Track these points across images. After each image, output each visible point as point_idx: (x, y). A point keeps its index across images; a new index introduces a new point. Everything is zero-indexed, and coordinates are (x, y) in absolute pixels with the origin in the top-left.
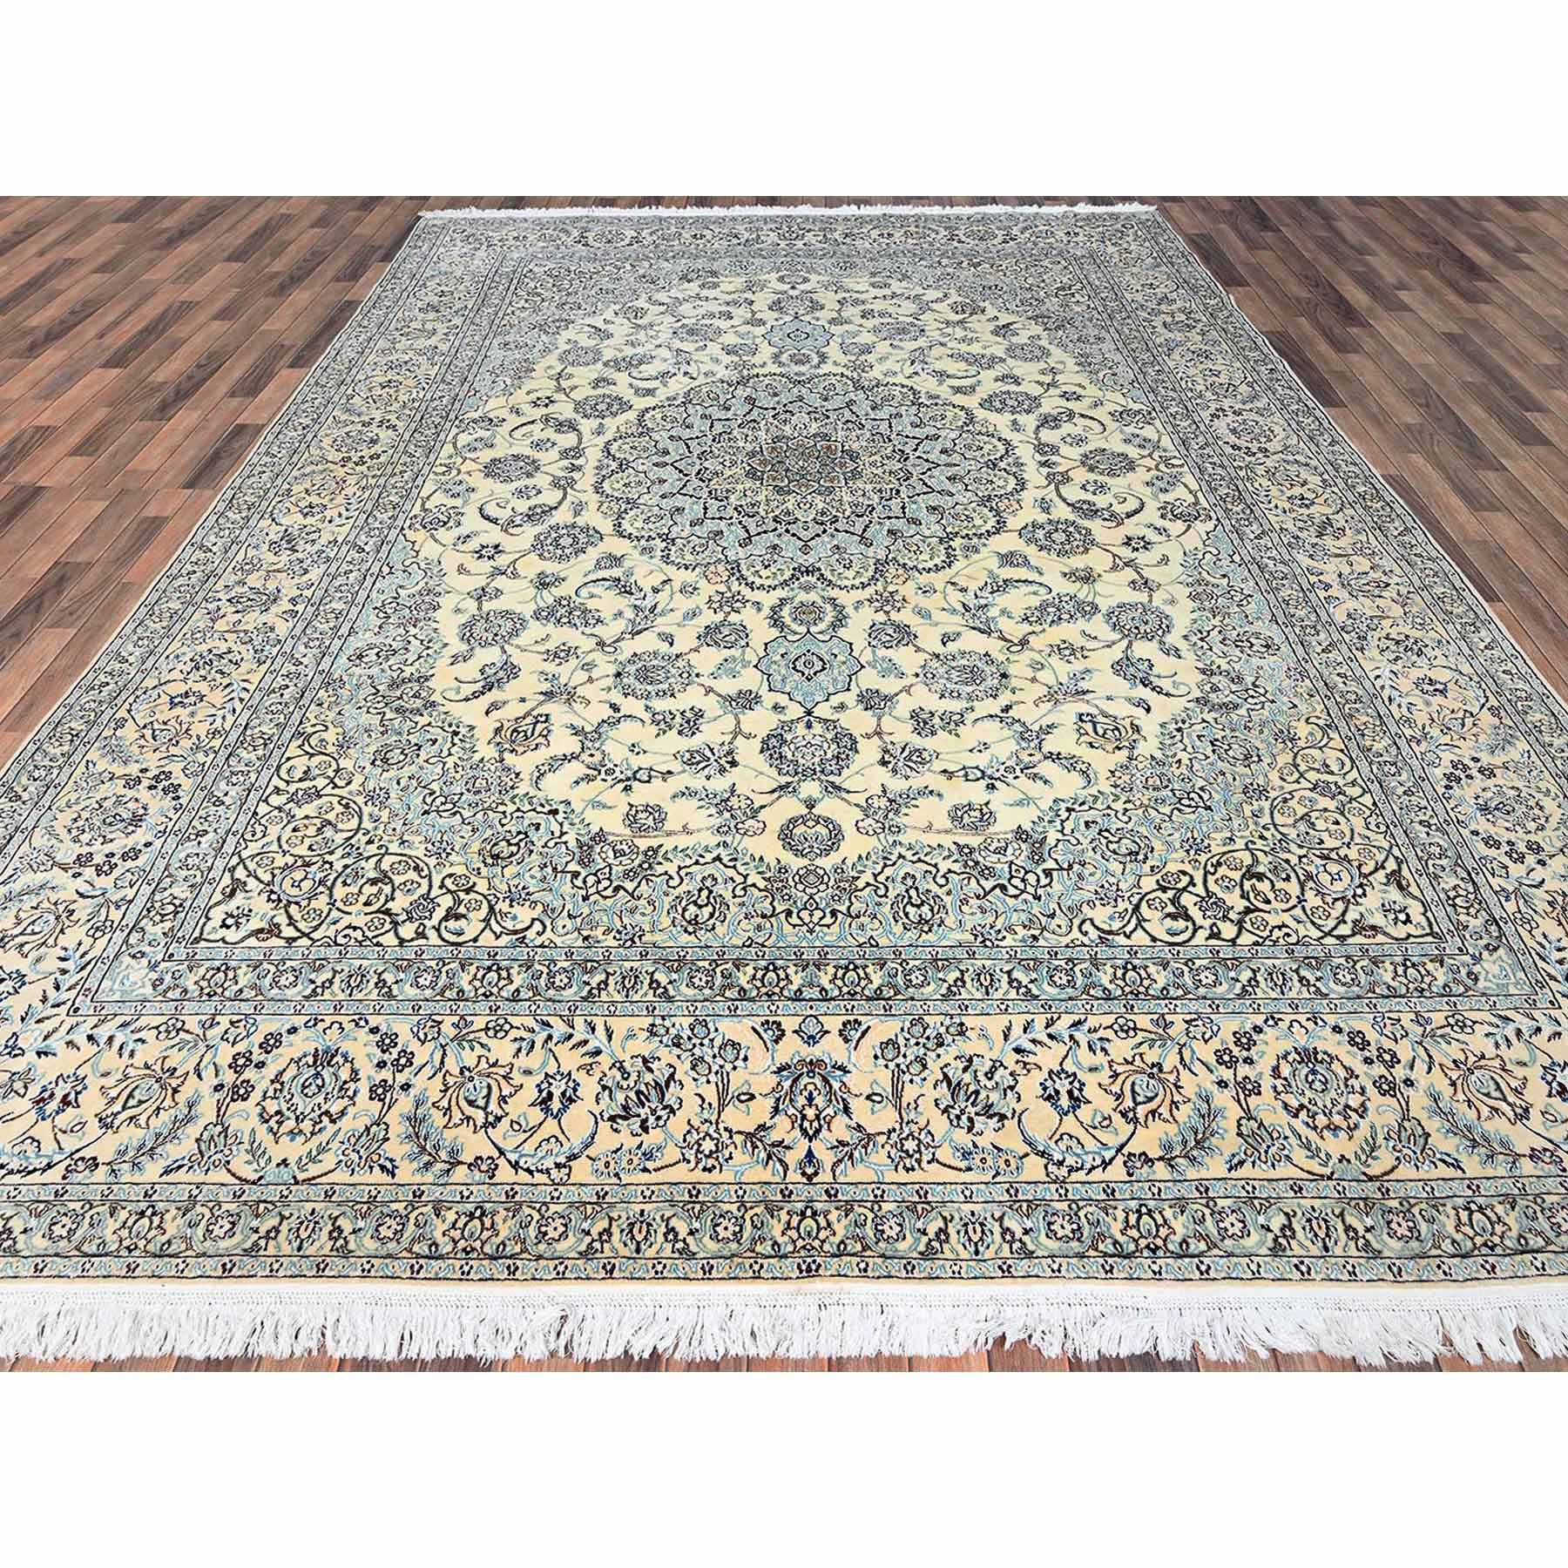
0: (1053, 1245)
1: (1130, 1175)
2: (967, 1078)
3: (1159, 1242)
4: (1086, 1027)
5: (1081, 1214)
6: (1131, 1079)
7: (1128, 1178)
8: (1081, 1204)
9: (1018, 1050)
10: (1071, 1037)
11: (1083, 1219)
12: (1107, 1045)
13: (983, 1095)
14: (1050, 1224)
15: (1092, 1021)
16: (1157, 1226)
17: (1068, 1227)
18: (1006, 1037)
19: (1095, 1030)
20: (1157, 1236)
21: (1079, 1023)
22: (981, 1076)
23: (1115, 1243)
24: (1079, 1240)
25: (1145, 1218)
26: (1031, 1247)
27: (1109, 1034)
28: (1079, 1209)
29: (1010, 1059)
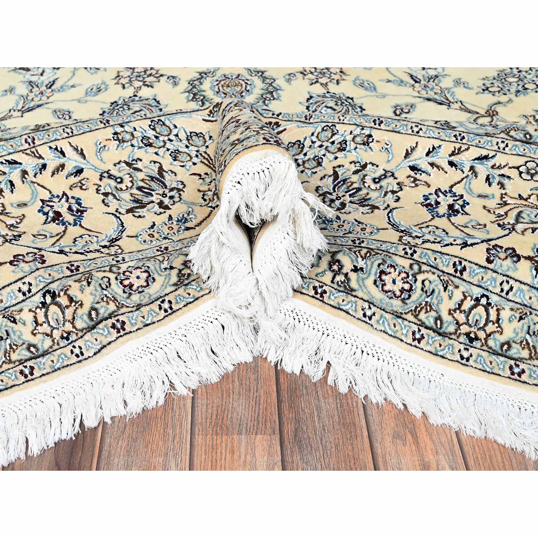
0: (377, 294)
1: (489, 261)
2: (355, 178)
3: (482, 335)
4: (490, 163)
5: (420, 277)
6: (520, 209)
7: (485, 264)
8: (424, 268)
9: (413, 168)
10: (472, 168)
11: (419, 284)
12: (506, 181)
13: (364, 191)
14: (382, 272)
15: (500, 159)
16: (487, 321)
17: (400, 284)
18: (407, 155)
19: (500, 167)
20: (483, 329)
21: (486, 157)
22: (369, 180)
23: (439, 318)
24: (403, 301)
25: (480, 310)
26: (354, 284)
27: (514, 173)
28: (420, 271)
29: (403, 174)
